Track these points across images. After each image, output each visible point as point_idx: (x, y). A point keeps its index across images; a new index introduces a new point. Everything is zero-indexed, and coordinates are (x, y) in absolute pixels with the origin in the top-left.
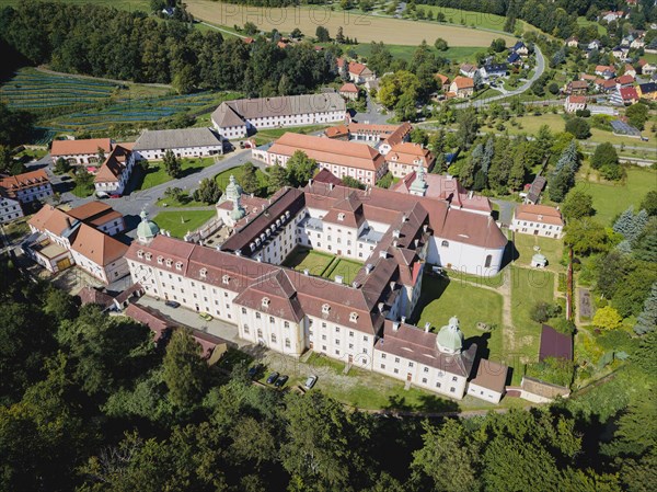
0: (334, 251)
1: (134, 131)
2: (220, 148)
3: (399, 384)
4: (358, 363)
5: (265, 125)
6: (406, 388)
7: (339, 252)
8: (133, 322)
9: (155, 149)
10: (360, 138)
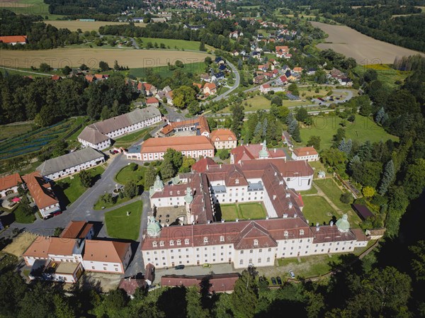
0: (233, 201)
1: (26, 162)
2: (103, 158)
3: (326, 256)
4: (303, 254)
5: (117, 135)
6: (330, 256)
7: (237, 201)
8: (169, 288)
9: (58, 172)
10: (179, 130)
